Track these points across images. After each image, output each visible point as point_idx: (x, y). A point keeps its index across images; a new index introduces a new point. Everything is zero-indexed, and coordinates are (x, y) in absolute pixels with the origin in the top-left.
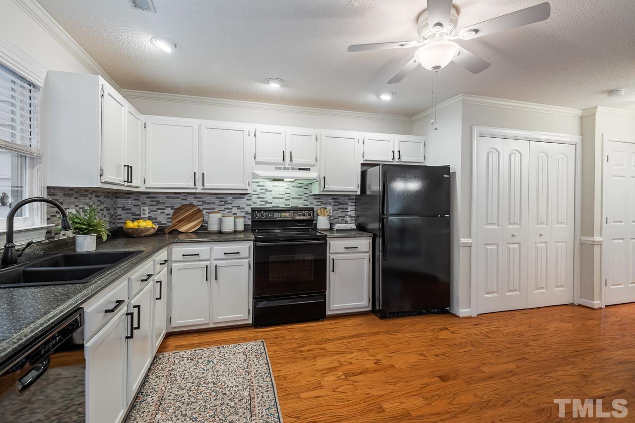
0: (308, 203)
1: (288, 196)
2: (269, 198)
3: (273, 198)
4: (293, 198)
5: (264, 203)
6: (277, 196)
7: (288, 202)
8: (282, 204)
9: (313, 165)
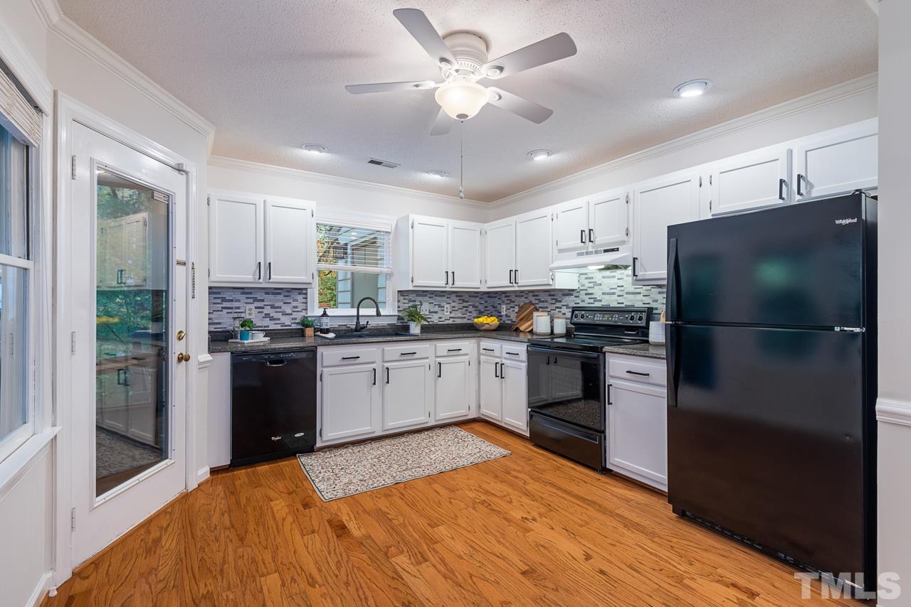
0: (650, 301)
1: (621, 291)
2: (598, 294)
3: (603, 294)
4: (627, 293)
5: (592, 301)
6: (607, 290)
7: (621, 300)
8: (613, 302)
9: (623, 242)
